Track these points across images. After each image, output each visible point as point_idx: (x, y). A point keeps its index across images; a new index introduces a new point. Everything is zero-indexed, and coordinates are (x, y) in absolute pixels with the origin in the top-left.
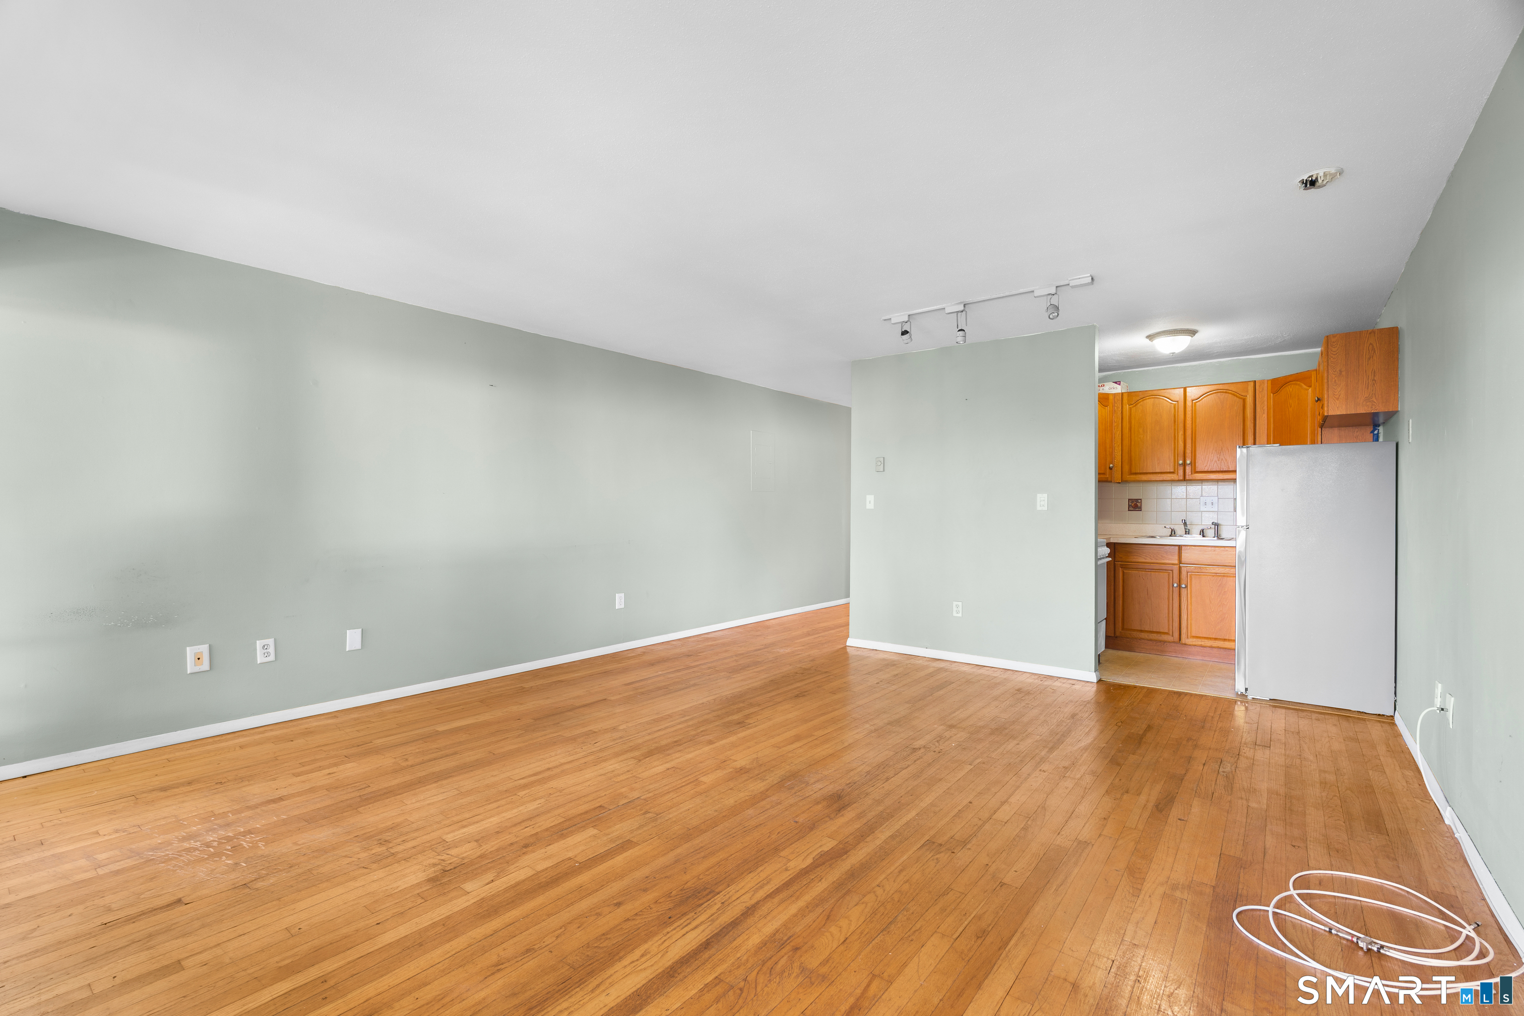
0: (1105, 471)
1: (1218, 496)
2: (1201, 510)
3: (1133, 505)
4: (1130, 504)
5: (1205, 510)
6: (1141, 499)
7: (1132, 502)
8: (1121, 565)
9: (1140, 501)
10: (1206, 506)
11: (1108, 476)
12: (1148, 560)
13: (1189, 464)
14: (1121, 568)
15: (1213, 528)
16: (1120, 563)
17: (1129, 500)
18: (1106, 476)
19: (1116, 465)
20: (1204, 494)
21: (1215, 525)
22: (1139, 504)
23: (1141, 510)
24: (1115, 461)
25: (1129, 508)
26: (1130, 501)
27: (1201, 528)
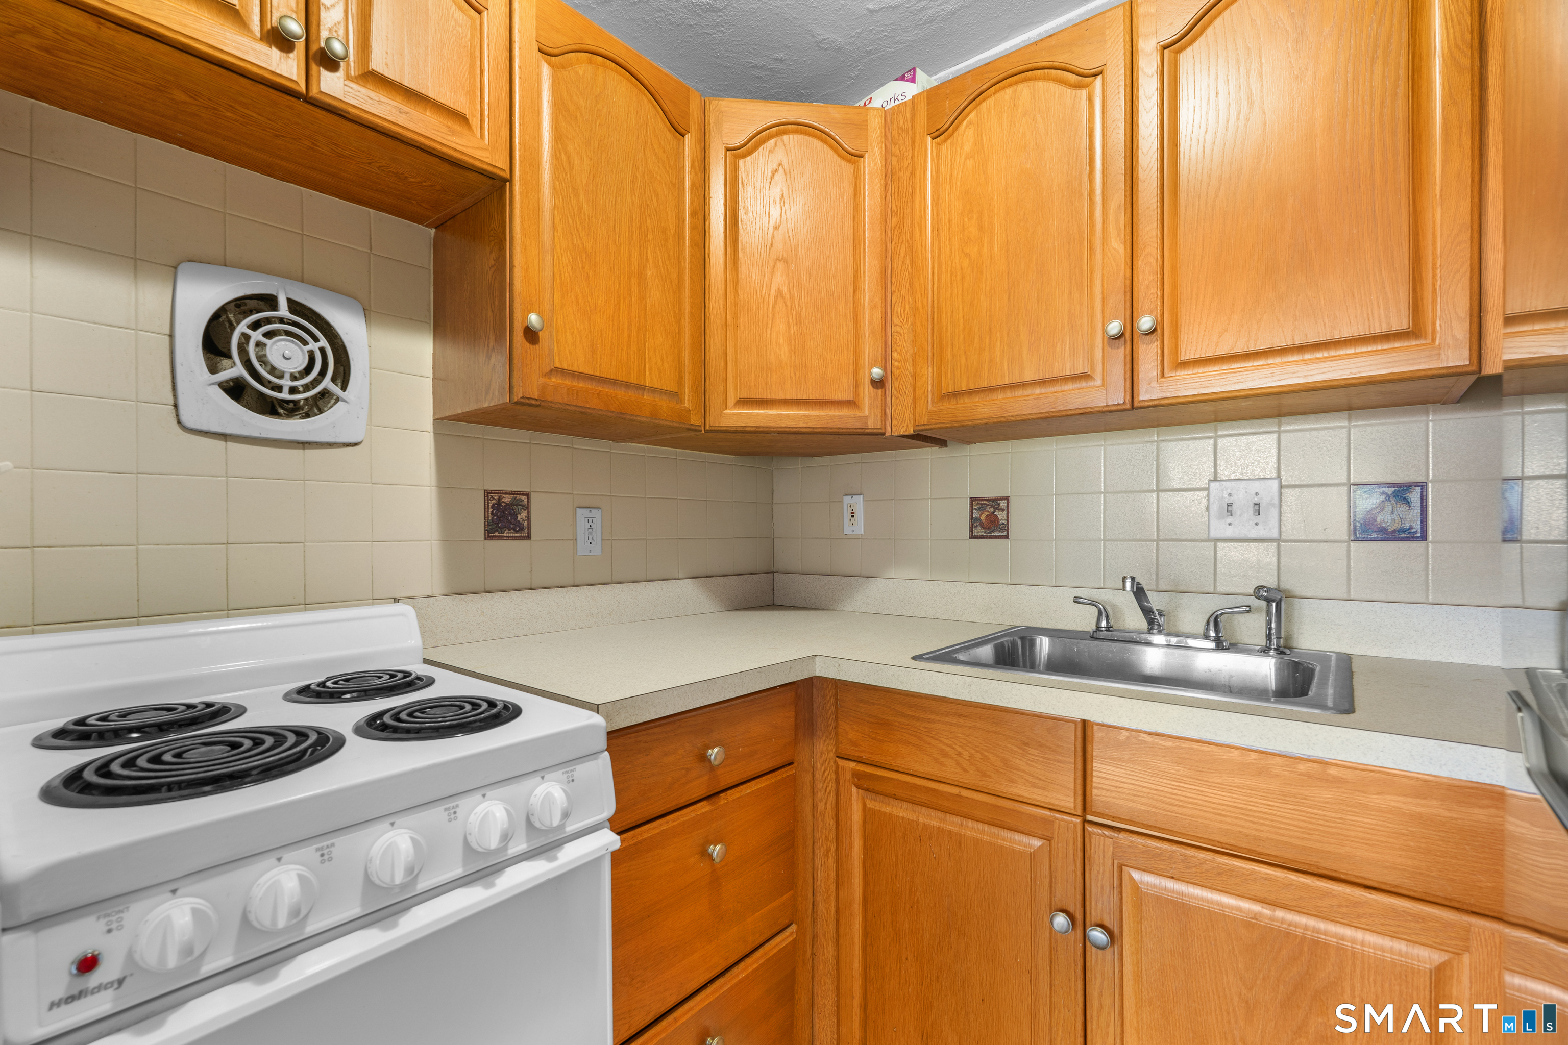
0: (856, 393)
1: (1279, 476)
2: (1214, 534)
3: (983, 517)
4: (976, 514)
5: (1229, 532)
6: (1007, 499)
7: (982, 508)
8: (856, 775)
9: (1003, 504)
10: (1229, 520)
11: (867, 413)
12: (950, 771)
13: (1152, 332)
14: (858, 787)
15: (1258, 610)
16: (852, 765)
17: (972, 500)
18: (858, 414)
19: (896, 372)
20: (1223, 473)
21: (1269, 601)
22: (1001, 516)
23: (1007, 537)
24: (895, 355)
25: (971, 531)
26: (975, 506)
27: (1212, 604)
